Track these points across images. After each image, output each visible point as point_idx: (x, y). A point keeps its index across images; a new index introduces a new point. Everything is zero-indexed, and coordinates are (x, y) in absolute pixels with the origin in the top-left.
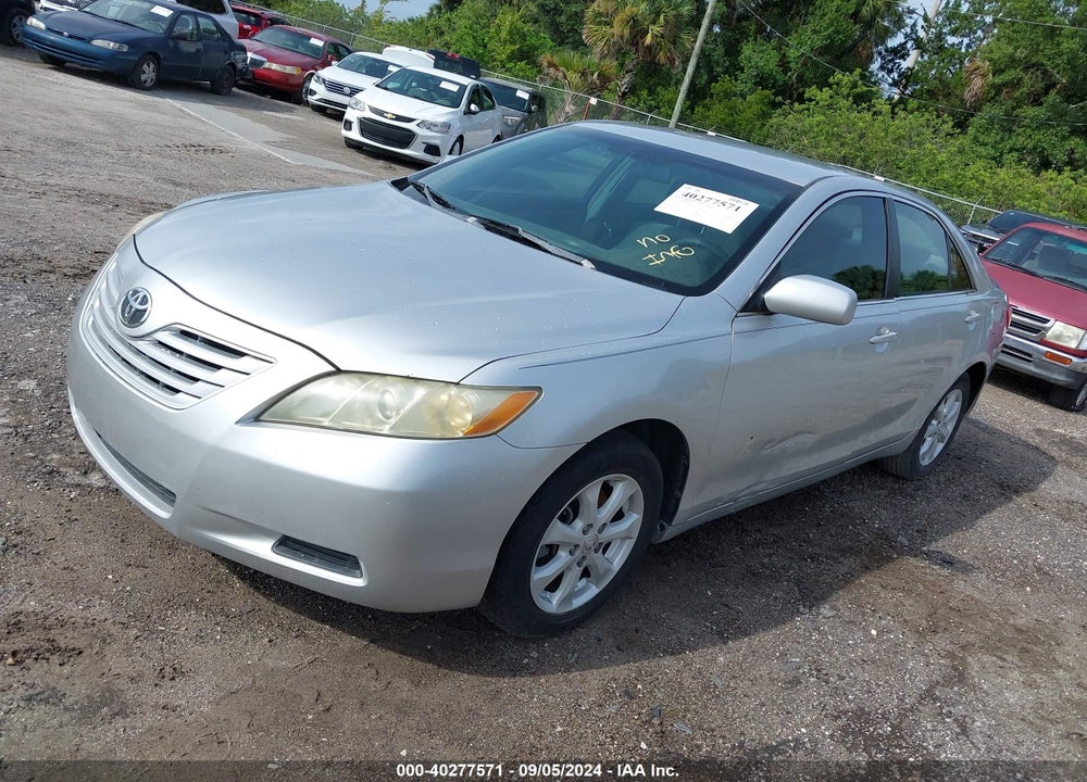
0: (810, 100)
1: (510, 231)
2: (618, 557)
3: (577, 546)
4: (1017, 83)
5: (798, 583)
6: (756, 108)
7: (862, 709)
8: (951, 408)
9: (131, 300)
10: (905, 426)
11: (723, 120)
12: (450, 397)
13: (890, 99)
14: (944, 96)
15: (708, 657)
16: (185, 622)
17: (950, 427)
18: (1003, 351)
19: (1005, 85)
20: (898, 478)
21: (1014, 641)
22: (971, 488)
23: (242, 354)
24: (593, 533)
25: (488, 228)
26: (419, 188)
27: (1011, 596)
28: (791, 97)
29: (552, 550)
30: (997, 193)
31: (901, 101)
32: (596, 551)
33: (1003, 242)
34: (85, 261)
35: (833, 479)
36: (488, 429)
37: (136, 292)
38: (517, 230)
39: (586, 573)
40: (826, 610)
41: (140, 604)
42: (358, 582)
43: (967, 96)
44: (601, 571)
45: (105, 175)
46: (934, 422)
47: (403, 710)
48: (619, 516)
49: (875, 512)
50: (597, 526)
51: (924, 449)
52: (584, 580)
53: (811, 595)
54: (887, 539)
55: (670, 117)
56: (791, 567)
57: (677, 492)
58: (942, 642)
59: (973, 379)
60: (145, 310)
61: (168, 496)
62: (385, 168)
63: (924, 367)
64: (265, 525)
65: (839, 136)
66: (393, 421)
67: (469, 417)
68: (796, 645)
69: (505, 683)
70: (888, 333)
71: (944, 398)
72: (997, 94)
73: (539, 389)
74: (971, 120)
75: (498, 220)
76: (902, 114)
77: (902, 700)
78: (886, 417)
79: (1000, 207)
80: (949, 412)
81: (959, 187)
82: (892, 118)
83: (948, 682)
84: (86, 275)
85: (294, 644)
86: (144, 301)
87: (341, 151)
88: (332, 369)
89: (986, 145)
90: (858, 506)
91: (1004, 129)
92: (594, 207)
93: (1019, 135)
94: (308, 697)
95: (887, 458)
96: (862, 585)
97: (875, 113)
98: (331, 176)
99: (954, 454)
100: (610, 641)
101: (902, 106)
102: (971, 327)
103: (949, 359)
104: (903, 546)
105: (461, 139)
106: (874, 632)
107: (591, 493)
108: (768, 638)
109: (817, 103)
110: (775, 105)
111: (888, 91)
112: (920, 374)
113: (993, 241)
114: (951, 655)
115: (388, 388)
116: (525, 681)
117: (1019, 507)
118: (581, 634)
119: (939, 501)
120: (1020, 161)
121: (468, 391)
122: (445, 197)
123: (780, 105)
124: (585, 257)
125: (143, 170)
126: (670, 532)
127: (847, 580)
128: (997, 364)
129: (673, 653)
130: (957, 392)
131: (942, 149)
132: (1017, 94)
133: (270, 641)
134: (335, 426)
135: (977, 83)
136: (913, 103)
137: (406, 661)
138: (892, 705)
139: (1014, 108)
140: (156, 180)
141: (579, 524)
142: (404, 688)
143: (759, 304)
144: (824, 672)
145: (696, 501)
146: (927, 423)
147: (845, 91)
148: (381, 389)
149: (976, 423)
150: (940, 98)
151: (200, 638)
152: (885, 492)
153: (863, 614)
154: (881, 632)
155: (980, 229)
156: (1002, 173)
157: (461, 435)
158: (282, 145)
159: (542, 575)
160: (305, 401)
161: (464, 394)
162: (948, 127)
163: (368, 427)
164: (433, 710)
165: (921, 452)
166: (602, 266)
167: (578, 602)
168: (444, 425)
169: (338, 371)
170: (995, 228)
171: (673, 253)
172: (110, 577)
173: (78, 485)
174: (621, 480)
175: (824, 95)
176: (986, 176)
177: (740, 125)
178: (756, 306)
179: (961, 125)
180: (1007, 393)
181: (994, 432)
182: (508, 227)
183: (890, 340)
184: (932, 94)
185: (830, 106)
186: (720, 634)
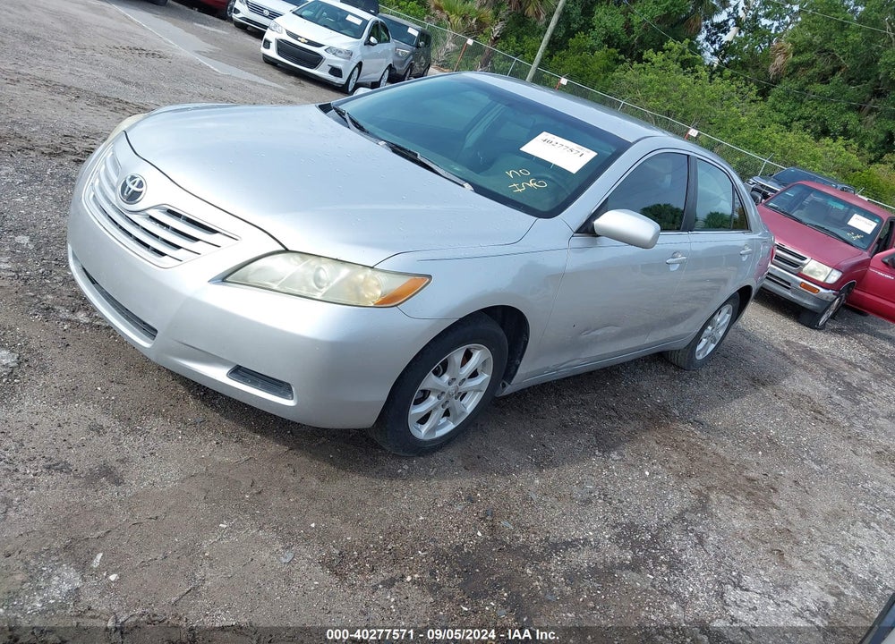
0: (647, 61)
1: (410, 155)
2: (470, 404)
3: (443, 393)
4: (811, 64)
5: (597, 434)
6: (603, 63)
7: (632, 523)
8: (723, 318)
9: (129, 184)
10: (687, 329)
11: (574, 69)
12: (366, 276)
13: (711, 66)
14: (753, 68)
15: (529, 479)
16: (155, 425)
17: (721, 333)
18: (767, 278)
19: (801, 64)
20: (678, 367)
21: (745, 487)
22: (731, 380)
23: (216, 232)
24: (455, 384)
25: (394, 151)
26: (341, 113)
27: (747, 457)
28: (631, 56)
29: (425, 395)
30: (784, 152)
31: (719, 69)
32: (456, 398)
33: (782, 192)
34: (57, 142)
35: (629, 363)
36: (392, 302)
37: (133, 178)
38: (416, 155)
39: (447, 414)
40: (614, 455)
41: (122, 409)
42: (290, 403)
43: (772, 70)
44: (458, 412)
45: (67, 69)
46: (710, 328)
47: (312, 497)
48: (474, 375)
49: (657, 389)
50: (459, 380)
51: (700, 347)
52: (445, 418)
53: (605, 444)
54: (664, 410)
55: (532, 62)
56: (592, 423)
57: (517, 361)
58: (694, 484)
59: (742, 298)
60: (141, 192)
61: (150, 331)
62: (295, 84)
63: (708, 285)
64: (225, 358)
65: (666, 93)
66: (324, 290)
67: (379, 293)
68: (591, 477)
69: (385, 484)
70: (680, 258)
71: (719, 310)
72: (794, 71)
73: (430, 277)
74: (772, 90)
75: (402, 146)
76: (718, 80)
77: (661, 520)
78: (675, 320)
79: (785, 164)
80: (721, 321)
81: (755, 144)
82: (710, 82)
83: (694, 510)
84: (59, 154)
85: (234, 447)
86: (140, 185)
87: (259, 66)
88: (283, 249)
89: (780, 111)
90: (645, 385)
91: (796, 100)
92: (472, 138)
93: (807, 106)
94: (245, 483)
95: (672, 351)
96: (643, 441)
97: (697, 77)
98: (251, 87)
99: (722, 353)
100: (460, 463)
101: (719, 73)
102: (744, 259)
103: (725, 281)
104: (675, 416)
105: (360, 65)
106: (647, 473)
107: (457, 356)
108: (571, 470)
109: (653, 64)
110: (618, 61)
111: (709, 58)
112: (704, 290)
113: (776, 191)
114: (699, 493)
115: (322, 266)
116: (398, 483)
117: (764, 396)
118: (439, 455)
119: (706, 386)
120: (805, 127)
121: (379, 273)
122: (361, 123)
123: (623, 62)
124: (467, 182)
125: (96, 67)
126: (510, 389)
127: (632, 437)
128: (762, 287)
129: (503, 475)
130: (729, 307)
131: (746, 112)
132: (811, 72)
133: (217, 443)
134: (282, 290)
135: (779, 60)
136: (728, 72)
137: (315, 464)
138: (654, 522)
139: (806, 84)
140: (109, 76)
141: (446, 377)
142: (314, 483)
143: (590, 228)
144: (609, 496)
145: (530, 369)
146: (704, 327)
147: (675, 56)
148: (316, 267)
149: (742, 332)
150: (750, 69)
151: (167, 437)
152: (667, 377)
153: (641, 461)
154: (652, 474)
155: (767, 180)
156: (790, 136)
157: (372, 305)
158: (210, 55)
159: (417, 411)
160: (260, 270)
161: (376, 276)
162: (752, 95)
163: (304, 293)
164: (334, 499)
165: (698, 349)
166: (479, 190)
167: (439, 433)
168: (359, 297)
169: (287, 251)
170: (779, 181)
171: (531, 184)
172: (99, 389)
173: (69, 320)
174: (479, 349)
175: (658, 58)
176: (777, 137)
177: (588, 75)
178: (587, 229)
179: (764, 93)
180: (770, 311)
181: (754, 340)
182: (410, 151)
183: (681, 263)
184: (744, 65)
185: (661, 68)
186: (538, 465)
